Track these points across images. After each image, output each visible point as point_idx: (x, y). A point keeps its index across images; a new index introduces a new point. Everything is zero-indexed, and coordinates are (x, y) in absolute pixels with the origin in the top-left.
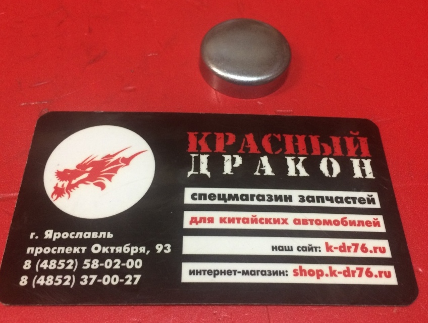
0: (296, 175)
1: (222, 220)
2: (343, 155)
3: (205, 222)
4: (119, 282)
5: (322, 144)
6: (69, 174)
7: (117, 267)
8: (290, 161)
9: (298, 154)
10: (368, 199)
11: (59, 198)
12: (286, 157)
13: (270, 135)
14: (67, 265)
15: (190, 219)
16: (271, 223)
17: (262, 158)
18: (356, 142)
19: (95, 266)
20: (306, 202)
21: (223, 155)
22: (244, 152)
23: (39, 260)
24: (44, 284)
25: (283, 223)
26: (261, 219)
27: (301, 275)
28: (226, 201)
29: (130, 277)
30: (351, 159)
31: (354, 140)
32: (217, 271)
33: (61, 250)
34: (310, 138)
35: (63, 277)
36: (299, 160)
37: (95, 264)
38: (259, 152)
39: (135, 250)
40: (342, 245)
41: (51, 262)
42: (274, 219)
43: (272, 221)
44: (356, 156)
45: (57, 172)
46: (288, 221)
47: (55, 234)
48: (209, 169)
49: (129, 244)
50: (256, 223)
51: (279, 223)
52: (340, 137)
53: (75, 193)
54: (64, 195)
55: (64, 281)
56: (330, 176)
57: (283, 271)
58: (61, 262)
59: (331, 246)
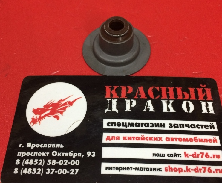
0: (168, 111)
1: (124, 138)
2: (196, 99)
3: (114, 139)
4: (67, 173)
5: (183, 93)
6: (40, 111)
7: (66, 164)
8: (164, 103)
9: (169, 98)
10: (210, 126)
11: (35, 124)
12: (162, 101)
13: (153, 87)
14: (39, 162)
15: (106, 138)
16: (152, 140)
17: (148, 101)
18: (204, 91)
19: (54, 163)
20: (173, 127)
21: (125, 100)
22: (138, 98)
23: (24, 160)
24: (27, 173)
25: (159, 140)
26: (147, 138)
27: (170, 171)
28: (126, 127)
29: (72, 170)
30: (201, 102)
31: (203, 90)
32: (121, 167)
33: (36, 154)
34: (176, 89)
35: (37, 169)
36: (170, 102)
37: (54, 162)
38: (146, 98)
39: (75, 155)
40: (194, 153)
41: (30, 160)
42: (154, 138)
43: (153, 139)
44: (204, 100)
45: (33, 109)
46: (162, 139)
47: (33, 145)
48: (117, 108)
49: (72, 152)
50: (144, 140)
51: (157, 140)
52: (194, 88)
53: (43, 121)
54: (37, 123)
55: (37, 171)
56: (188, 112)
57: (159, 169)
58: (36, 160)
59: (188, 154)
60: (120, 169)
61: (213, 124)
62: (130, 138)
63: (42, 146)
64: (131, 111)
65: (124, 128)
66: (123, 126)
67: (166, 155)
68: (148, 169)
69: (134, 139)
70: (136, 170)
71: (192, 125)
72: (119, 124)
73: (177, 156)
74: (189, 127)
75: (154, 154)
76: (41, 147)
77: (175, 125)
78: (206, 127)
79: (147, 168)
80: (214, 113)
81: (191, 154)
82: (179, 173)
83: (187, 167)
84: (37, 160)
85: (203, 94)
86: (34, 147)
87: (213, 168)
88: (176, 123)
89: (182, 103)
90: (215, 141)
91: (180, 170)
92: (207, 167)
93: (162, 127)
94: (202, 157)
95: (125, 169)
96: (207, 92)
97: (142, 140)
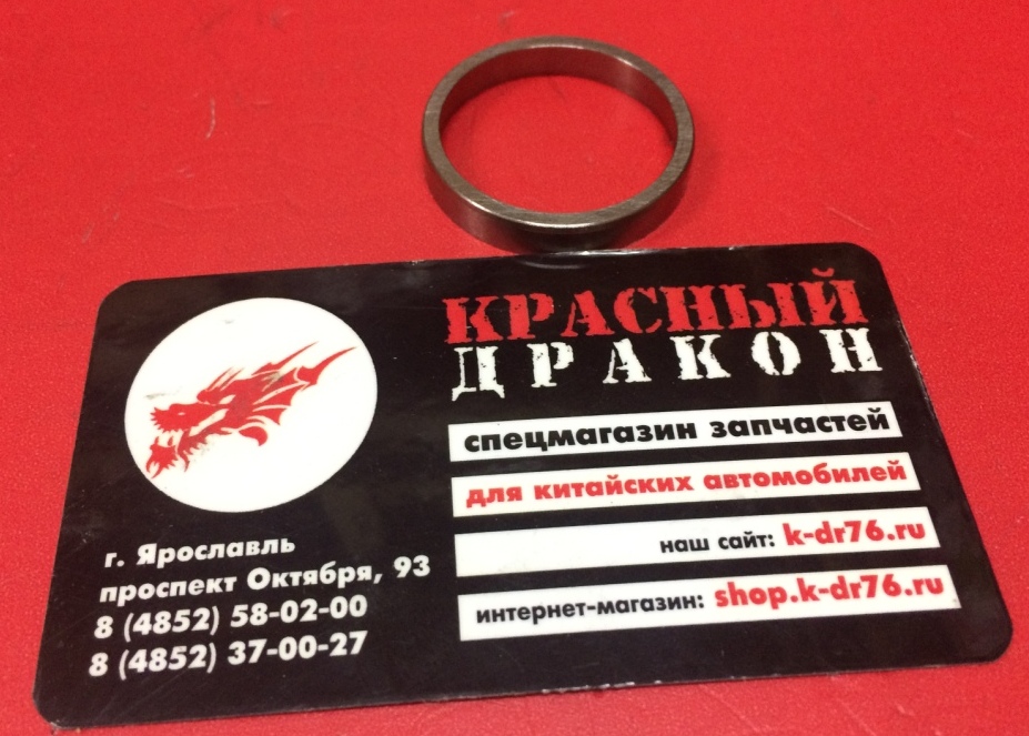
60: (538, 614)
61: (878, 410)
62: (561, 491)
63: (203, 552)
64: (554, 384)
65: (536, 452)
66: (530, 444)
67: (714, 544)
68: (647, 605)
69: (579, 494)
70: (600, 613)
71: (798, 421)
72: (512, 441)
73: (758, 541)
74: (789, 431)
75: (666, 543)
76: (200, 557)
77: (732, 425)
78: (856, 422)
79: (644, 601)
80: (880, 369)
81: (812, 530)
82: (775, 606)
83: (800, 582)
84: (187, 612)
85: (828, 301)
86: (170, 559)
87: (904, 576)
88: (738, 419)
89: (751, 344)
90: (897, 473)
91: (777, 597)
92: (881, 573)
93: (685, 437)
94: (855, 538)
95: (554, 611)
96: (842, 294)
97: (610, 492)
